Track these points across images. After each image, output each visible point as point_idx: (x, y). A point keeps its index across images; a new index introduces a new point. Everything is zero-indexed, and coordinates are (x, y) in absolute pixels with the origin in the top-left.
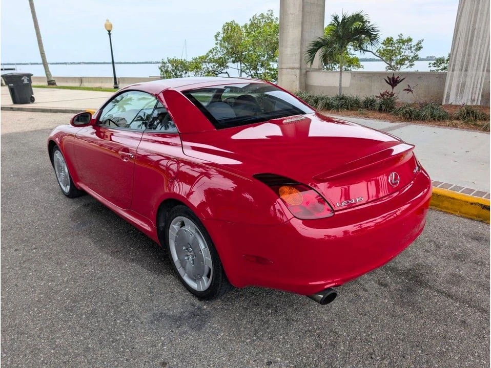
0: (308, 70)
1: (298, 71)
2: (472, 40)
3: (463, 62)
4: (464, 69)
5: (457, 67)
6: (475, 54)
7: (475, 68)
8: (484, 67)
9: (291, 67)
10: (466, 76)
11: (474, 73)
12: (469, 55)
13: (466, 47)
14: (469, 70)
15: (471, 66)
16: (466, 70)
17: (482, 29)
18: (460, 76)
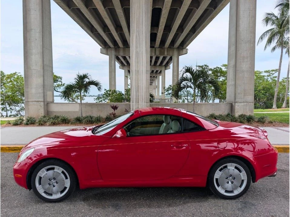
0: (48, 102)
1: (42, 103)
2: (138, 90)
3: (136, 99)
4: (137, 101)
5: (134, 101)
6: (140, 96)
7: (141, 101)
8: (144, 101)
9: (36, 100)
10: (138, 104)
11: (141, 103)
12: (138, 96)
13: (136, 93)
14: (139, 102)
15: (139, 100)
16: (138, 102)
17: (141, 86)
18: (136, 104)
